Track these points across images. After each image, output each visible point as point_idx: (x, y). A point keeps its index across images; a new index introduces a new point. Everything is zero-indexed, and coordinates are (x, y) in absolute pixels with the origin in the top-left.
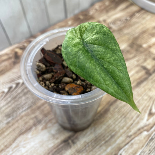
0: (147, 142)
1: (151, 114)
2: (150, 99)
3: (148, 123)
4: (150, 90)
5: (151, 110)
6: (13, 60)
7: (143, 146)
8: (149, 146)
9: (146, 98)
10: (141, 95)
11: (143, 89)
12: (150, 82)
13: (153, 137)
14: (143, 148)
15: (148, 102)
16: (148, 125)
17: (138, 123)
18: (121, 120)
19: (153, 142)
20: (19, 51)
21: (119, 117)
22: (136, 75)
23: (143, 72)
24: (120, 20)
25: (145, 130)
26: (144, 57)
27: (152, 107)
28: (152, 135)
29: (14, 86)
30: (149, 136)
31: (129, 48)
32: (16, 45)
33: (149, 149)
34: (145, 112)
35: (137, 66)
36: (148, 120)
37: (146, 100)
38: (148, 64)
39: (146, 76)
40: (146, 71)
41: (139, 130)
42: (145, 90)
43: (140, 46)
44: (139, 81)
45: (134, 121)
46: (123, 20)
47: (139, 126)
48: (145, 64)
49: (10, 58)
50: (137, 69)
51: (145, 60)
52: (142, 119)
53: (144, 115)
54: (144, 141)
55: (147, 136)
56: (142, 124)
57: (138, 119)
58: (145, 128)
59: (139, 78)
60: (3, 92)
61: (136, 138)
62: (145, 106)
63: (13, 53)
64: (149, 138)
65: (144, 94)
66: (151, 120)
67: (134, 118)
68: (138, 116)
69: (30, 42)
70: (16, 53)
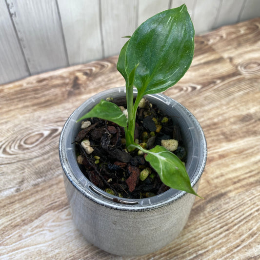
6: (68, 88)
17: (249, 246)
18: (221, 233)
20: (82, 78)
21: (219, 226)
29: (60, 129)
32: (79, 67)
45: (243, 241)
49: (66, 84)
57: (251, 240)
60: (42, 135)
63: (72, 77)
67: (243, 237)
68: (252, 235)
69: (103, 66)
70: (76, 79)
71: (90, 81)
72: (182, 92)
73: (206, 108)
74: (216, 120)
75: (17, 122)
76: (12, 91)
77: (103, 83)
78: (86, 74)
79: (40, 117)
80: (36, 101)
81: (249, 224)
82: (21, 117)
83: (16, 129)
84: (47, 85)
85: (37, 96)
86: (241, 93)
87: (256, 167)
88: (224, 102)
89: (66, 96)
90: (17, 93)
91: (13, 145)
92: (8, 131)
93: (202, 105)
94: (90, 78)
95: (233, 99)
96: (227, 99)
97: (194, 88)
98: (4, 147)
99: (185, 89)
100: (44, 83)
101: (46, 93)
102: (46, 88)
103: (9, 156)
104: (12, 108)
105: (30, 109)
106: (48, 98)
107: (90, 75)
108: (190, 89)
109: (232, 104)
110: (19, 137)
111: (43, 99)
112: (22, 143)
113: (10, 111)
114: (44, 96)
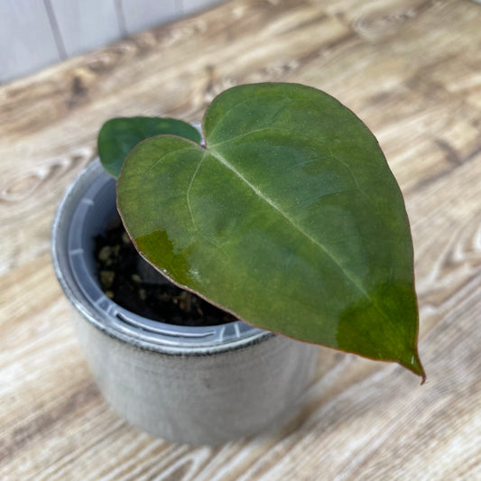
0: (430, 332)
1: (449, 265)
2: (452, 225)
3: (438, 286)
4: (454, 202)
5: (450, 254)
8: (434, 342)
9: (439, 221)
10: (426, 214)
11: (433, 199)
12: (457, 181)
13: (449, 322)
15: (445, 232)
19: (447, 334)
20: (87, 76)
22: (419, 160)
23: (439, 155)
24: (386, 17)
25: (429, 303)
26: (445, 115)
27: (454, 245)
29: (66, 162)
30: (439, 317)
31: (405, 90)
32: (80, 59)
33: (435, 348)
34: (434, 258)
35: (425, 137)
36: (439, 278)
37: (440, 226)
38: (457, 136)
39: (445, 166)
40: (447, 153)
42: (440, 203)
43: (439, 86)
44: (424, 176)
46: (394, 17)
48: (447, 136)
49: (58, 92)
50: (423, 145)
51: (449, 123)
53: (430, 266)
55: (432, 317)
58: (431, 298)
59: (426, 171)
60: (34, 177)
62: (435, 242)
63: (70, 79)
64: (436, 322)
69: (120, 53)
70: (77, 81)
71: (104, 80)
77: (126, 80)
78: (93, 69)
79: (25, 150)
88: (339, 80)
89: (64, 109)
97: (286, 68)
99: (271, 71)
101: (30, 109)
106: (32, 117)
107: (100, 70)
108: (279, 71)
112: (4, 194)
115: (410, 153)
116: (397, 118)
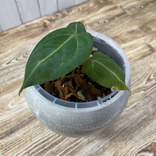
0: (143, 98)
1: (149, 80)
2: (151, 69)
3: (145, 85)
4: (152, 62)
5: (150, 77)
6: (42, 28)
7: (139, 100)
8: (144, 101)
10: (144, 66)
11: (146, 61)
12: (153, 57)
13: (148, 96)
14: (139, 101)
15: (149, 71)
16: (146, 87)
17: (138, 84)
19: (147, 99)
20: (48, 22)
22: (142, 50)
23: (148, 49)
24: (135, 8)
25: (143, 90)
26: (151, 37)
27: (151, 75)
28: (148, 94)
30: (145, 94)
31: (139, 30)
32: (45, 17)
33: (144, 102)
34: (145, 78)
35: (144, 44)
36: (146, 84)
37: (147, 69)
38: (153, 44)
39: (150, 52)
40: (150, 48)
41: (138, 89)
42: (147, 62)
43: (150, 29)
44: (143, 55)
45: (135, 82)
46: (137, 8)
47: (138, 87)
48: (151, 43)
49: (40, 27)
50: (144, 46)
51: (152, 40)
52: (142, 82)
53: (144, 80)
54: (141, 97)
55: (143, 94)
56: (141, 86)
57: (139, 82)
58: (143, 89)
59: (144, 53)
61: (135, 94)
62: (146, 73)
63: (43, 23)
64: (144, 96)
65: (147, 65)
66: (149, 84)
67: (135, 81)
68: (139, 80)
69: (57, 16)
70: (45, 23)
71: (52, 23)
72: (100, 24)
73: (112, 30)
74: (117, 35)
75: (19, 46)
76: (13, 33)
77: (59, 24)
78: (49, 20)
79: (30, 43)
80: (26, 36)
81: (137, 76)
82: (21, 44)
83: (20, 49)
84: (31, 28)
85: (27, 33)
86: (128, 21)
87: (138, 52)
88: (120, 26)
89: (41, 32)
90: (16, 33)
91: (20, 57)
92: (16, 50)
93: (109, 29)
94: (52, 22)
95: (125, 24)
96: (122, 25)
97: (105, 22)
98: (16, 57)
99: (100, 23)
100: (29, 27)
101: (31, 31)
102: (31, 29)
103: (19, 61)
104: (15, 40)
105: (25, 40)
106: (32, 33)
107: (51, 21)
108: (103, 22)
109: (124, 27)
110: (22, 52)
111: (30, 34)
112: (25, 55)
113: (15, 42)
114: (30, 33)
115: (139, 48)
116: (136, 38)
